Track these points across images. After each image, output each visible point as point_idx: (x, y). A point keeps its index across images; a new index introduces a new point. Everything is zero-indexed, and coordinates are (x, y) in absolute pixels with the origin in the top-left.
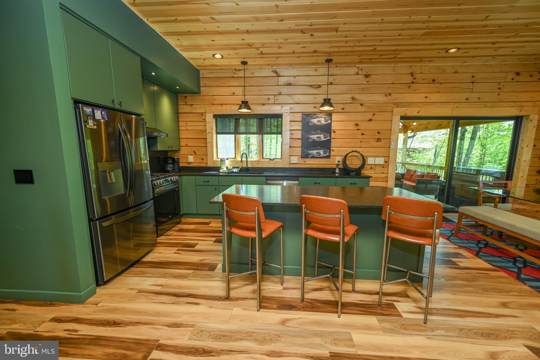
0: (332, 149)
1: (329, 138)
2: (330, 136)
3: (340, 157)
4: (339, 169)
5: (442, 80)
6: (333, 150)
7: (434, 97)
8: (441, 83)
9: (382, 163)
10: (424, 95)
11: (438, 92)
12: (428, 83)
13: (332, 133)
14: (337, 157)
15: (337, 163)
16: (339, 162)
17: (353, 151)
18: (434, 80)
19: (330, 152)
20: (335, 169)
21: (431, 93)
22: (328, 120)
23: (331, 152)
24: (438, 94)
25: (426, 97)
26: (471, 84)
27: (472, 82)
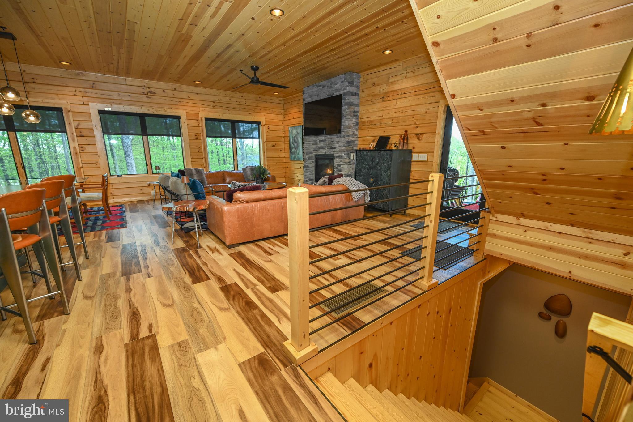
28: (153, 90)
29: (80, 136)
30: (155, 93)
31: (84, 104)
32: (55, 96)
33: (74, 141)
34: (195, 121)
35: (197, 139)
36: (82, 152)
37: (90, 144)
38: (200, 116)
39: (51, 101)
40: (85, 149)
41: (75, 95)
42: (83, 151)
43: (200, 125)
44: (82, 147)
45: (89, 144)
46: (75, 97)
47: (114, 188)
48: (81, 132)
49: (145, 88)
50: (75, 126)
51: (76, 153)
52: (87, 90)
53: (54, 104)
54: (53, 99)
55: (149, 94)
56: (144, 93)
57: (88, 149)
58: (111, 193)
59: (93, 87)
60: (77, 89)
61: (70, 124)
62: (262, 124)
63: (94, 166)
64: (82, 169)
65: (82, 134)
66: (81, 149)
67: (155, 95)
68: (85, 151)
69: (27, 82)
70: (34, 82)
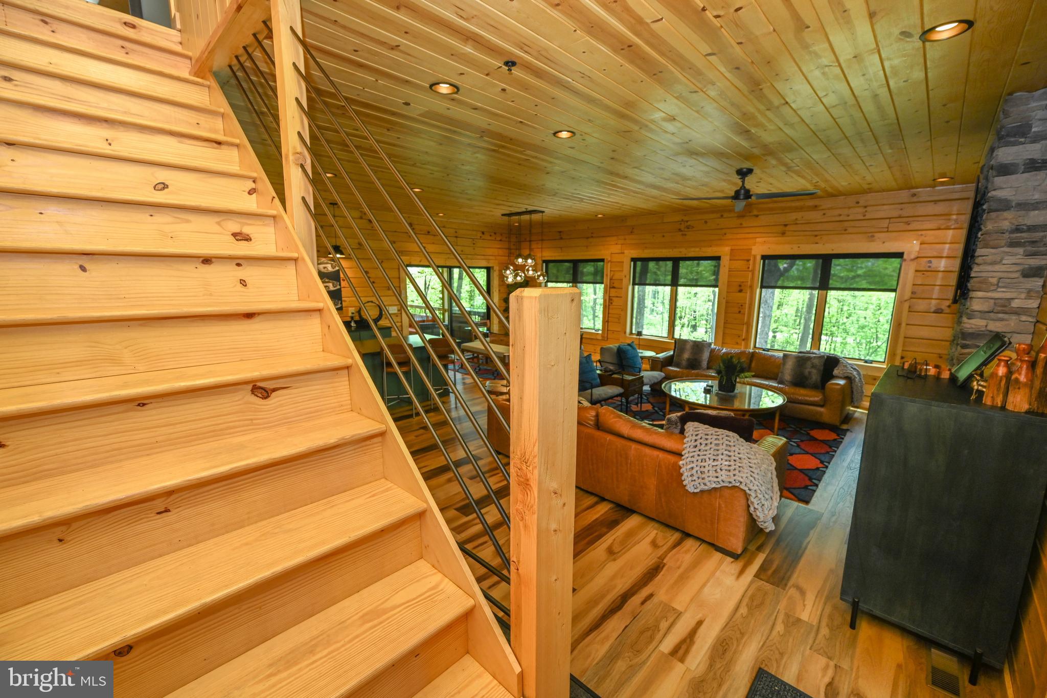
0: (343, 299)
1: (338, 287)
2: (340, 285)
3: (353, 308)
4: (356, 322)
6: (345, 301)
9: (396, 312)
13: (342, 281)
14: (350, 309)
15: (350, 314)
16: (353, 313)
17: (368, 302)
19: (341, 303)
20: (350, 322)
22: (335, 267)
23: (343, 303)
26: (455, 238)
27: (456, 237)
28: (689, 223)
29: (613, 288)
30: (693, 227)
31: (621, 253)
32: (603, 247)
34: (745, 262)
35: (741, 291)
36: (611, 304)
38: (753, 252)
39: (599, 252)
40: (614, 301)
43: (750, 269)
45: (618, 297)
46: (616, 245)
48: (614, 283)
49: (682, 223)
50: (611, 277)
52: (625, 237)
53: (600, 255)
54: (601, 250)
55: (687, 230)
56: (680, 229)
57: (616, 302)
60: (620, 237)
61: (607, 273)
62: (905, 256)
66: (611, 301)
67: (694, 229)
68: (614, 304)
69: (588, 238)
70: (592, 237)
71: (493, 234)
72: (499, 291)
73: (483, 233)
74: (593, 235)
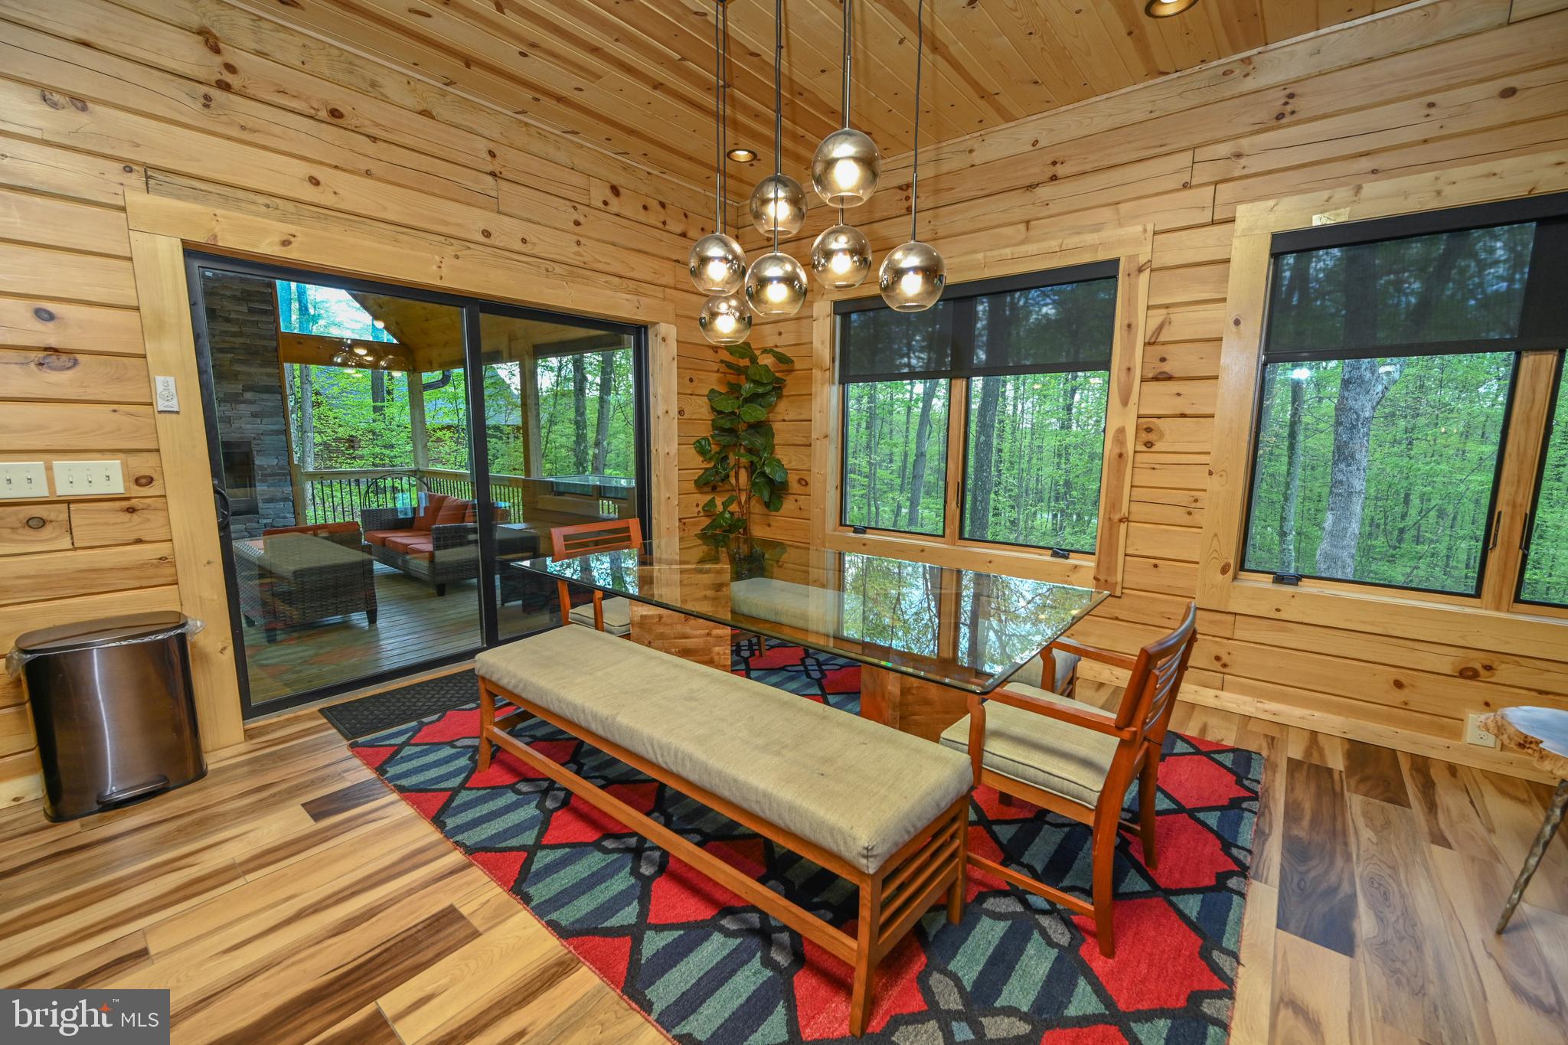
5: (377, 125)
7: (353, 192)
8: (374, 139)
10: (305, 169)
11: (368, 173)
12: (311, 117)
18: (335, 113)
21: (336, 167)
24: (369, 182)
25: (315, 182)
26: (490, 179)
27: (493, 174)
29: (1156, 379)
31: (1213, 223)
32: (1107, 213)
33: (1125, 402)
36: (1144, 448)
37: (1188, 412)
39: (1090, 238)
40: (1161, 435)
41: (1186, 186)
42: (1149, 444)
44: (1149, 430)
45: (1183, 416)
46: (1187, 193)
47: (1238, 634)
48: (1163, 360)
50: (1149, 333)
51: (1121, 455)
52: (1245, 143)
53: (1094, 248)
54: (1097, 228)
57: (1174, 435)
58: (1218, 658)
59: (1280, 116)
60: (1203, 154)
61: (1129, 326)
63: (1179, 515)
64: (1123, 526)
65: (1167, 367)
66: (1144, 436)
68: (1159, 446)
69: (1031, 187)
70: (1054, 178)
71: (654, 204)
72: (681, 412)
73: (615, 191)
74: (1060, 170)
